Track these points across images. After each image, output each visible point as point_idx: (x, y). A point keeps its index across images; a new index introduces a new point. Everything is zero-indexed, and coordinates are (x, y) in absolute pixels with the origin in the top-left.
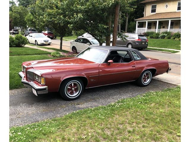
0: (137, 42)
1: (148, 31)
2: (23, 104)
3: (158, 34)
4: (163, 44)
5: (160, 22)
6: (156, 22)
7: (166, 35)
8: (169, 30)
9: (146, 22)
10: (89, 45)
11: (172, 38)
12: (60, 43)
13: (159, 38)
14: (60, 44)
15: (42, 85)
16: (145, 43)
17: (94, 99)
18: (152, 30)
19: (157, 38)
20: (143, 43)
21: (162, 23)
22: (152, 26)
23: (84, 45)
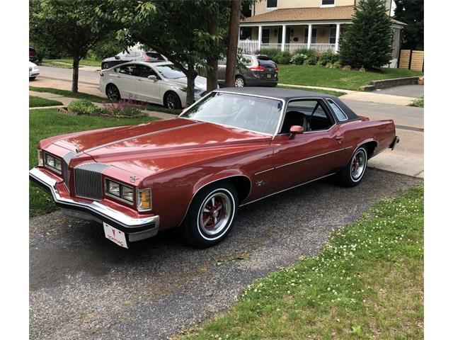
0: (256, 72)
1: (263, 47)
2: (73, 274)
3: (287, 55)
4: (305, 77)
5: (288, 28)
6: (281, 28)
7: (306, 57)
8: (309, 45)
9: (258, 27)
10: (155, 81)
11: (319, 63)
12: (72, 76)
13: (292, 63)
14: (71, 78)
15: (141, 213)
16: (273, 76)
17: (267, 236)
18: (272, 45)
19: (288, 63)
20: (269, 76)
21: (292, 31)
22: (271, 37)
23: (139, 80)
